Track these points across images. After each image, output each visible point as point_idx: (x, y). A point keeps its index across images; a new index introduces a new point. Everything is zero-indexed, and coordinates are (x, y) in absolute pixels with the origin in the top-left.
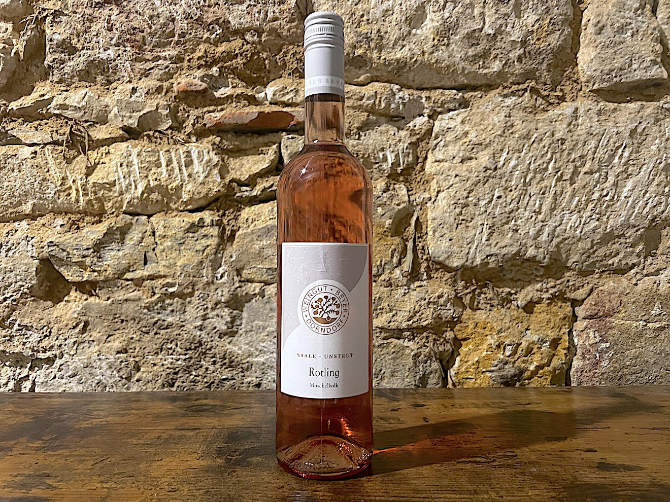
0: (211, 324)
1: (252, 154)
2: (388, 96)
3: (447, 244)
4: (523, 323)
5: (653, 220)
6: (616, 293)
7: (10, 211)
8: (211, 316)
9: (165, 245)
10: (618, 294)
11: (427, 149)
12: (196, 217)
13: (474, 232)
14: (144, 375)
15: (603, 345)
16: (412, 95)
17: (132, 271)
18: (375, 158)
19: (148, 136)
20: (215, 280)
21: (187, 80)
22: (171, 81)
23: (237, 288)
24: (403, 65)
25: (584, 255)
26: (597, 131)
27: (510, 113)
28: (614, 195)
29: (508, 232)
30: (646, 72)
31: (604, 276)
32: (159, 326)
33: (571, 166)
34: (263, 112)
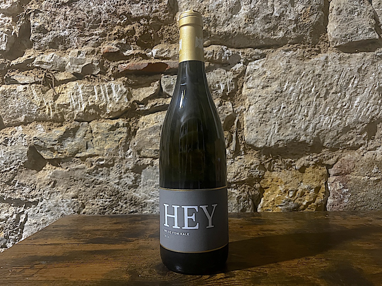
0: (124, 182)
1: (145, 87)
2: (220, 52)
3: (255, 135)
4: (299, 179)
5: (372, 119)
6: (352, 161)
7: (13, 120)
8: (124, 177)
9: (98, 138)
10: (353, 161)
11: (243, 82)
12: (115, 122)
13: (270, 128)
14: (87, 210)
15: (345, 190)
16: (234, 51)
17: (80, 153)
18: (214, 87)
19: (87, 78)
20: (126, 157)
21: (108, 46)
22: (99, 47)
23: (138, 161)
24: (228, 35)
25: (333, 140)
26: (339, 69)
27: (289, 61)
28: (349, 105)
29: (289, 127)
30: (366, 35)
31: (345, 151)
32: (95, 183)
33: (324, 89)
34: (151, 63)
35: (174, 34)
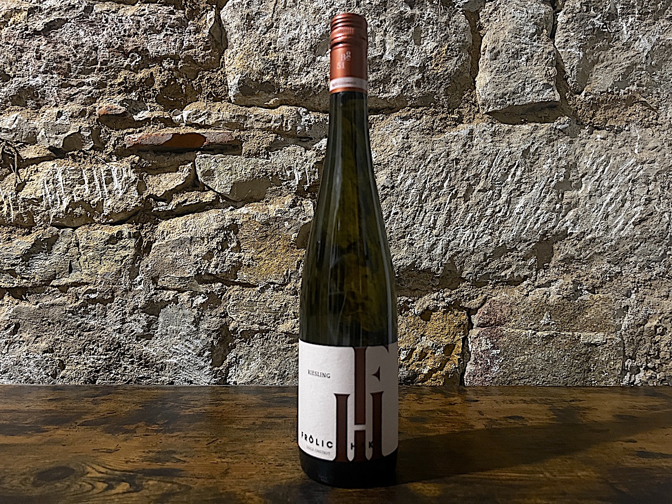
0: (129, 328)
1: (170, 172)
2: (294, 119)
4: (419, 330)
5: (544, 235)
6: (508, 303)
8: (129, 320)
9: (88, 255)
12: (116, 229)
14: (68, 373)
15: (495, 352)
16: (318, 118)
17: (59, 279)
18: (283, 176)
19: (73, 156)
20: (133, 287)
21: (108, 104)
22: (93, 105)
23: (153, 295)
24: (308, 89)
25: (478, 267)
26: (491, 151)
27: (408, 135)
28: (507, 211)
29: (404, 246)
30: (538, 95)
31: (497, 287)
32: (82, 328)
33: (465, 183)
34: (178, 134)
35: (219, 86)
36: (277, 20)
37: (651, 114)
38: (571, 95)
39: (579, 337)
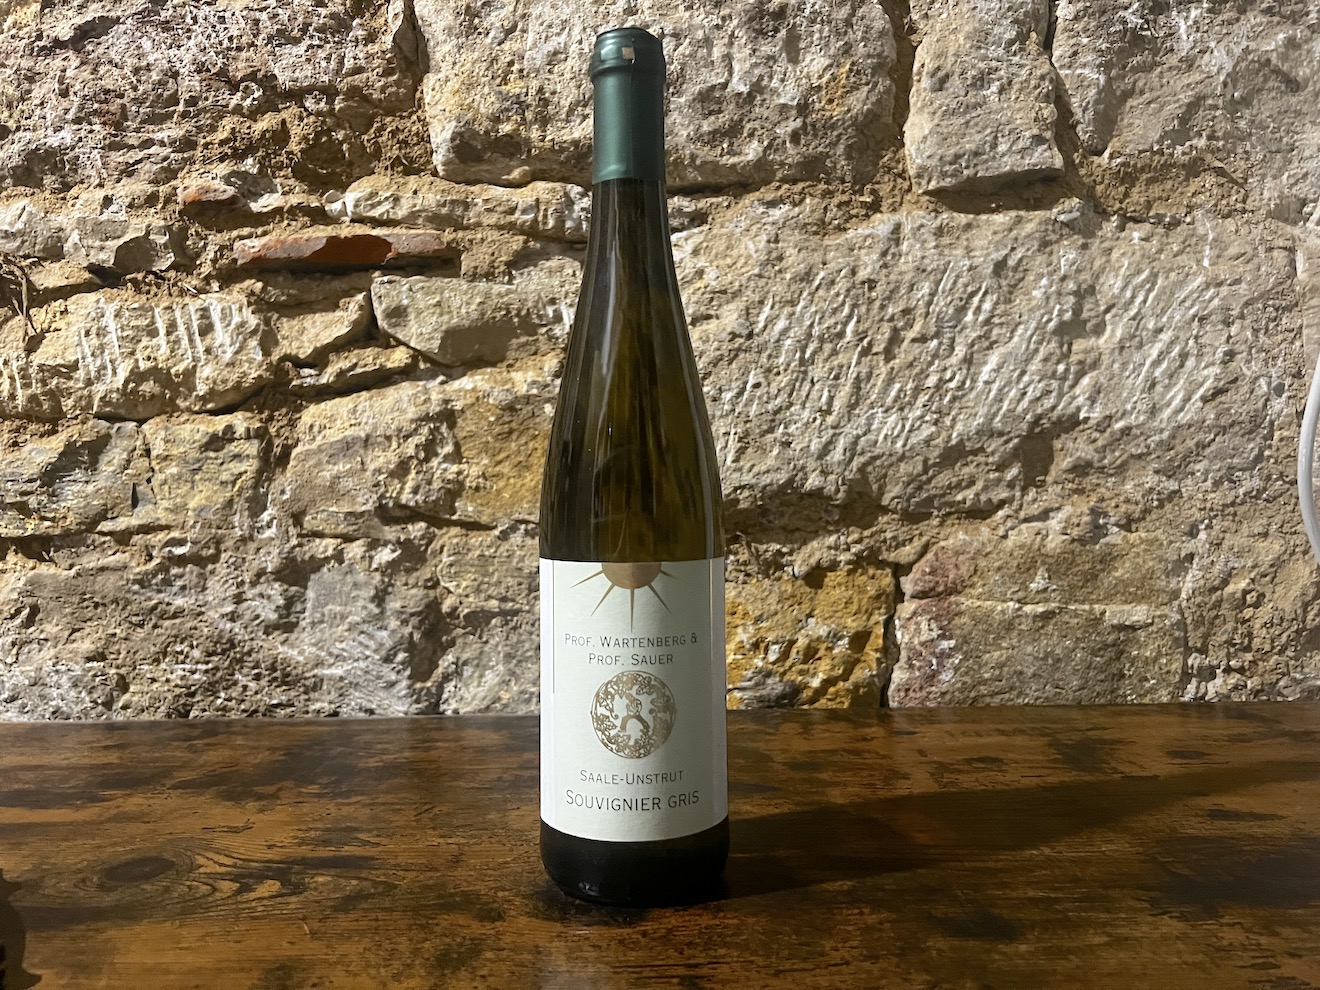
0: (249, 612)
1: (321, 311)
2: (559, 206)
4: (803, 606)
5: (1034, 423)
6: (969, 552)
8: (251, 596)
9: (168, 472)
10: (971, 554)
12: (220, 423)
14: (135, 699)
15: (945, 644)
17: (113, 518)
18: (540, 317)
19: (134, 282)
20: (256, 533)
21: (201, 182)
22: (173, 183)
23: (294, 547)
24: (585, 150)
25: (912, 486)
26: (934, 266)
27: (777, 235)
28: (966, 378)
29: (772, 447)
30: (1022, 158)
31: (949, 522)
32: (159, 613)
33: (886, 328)
34: (337, 237)
35: (415, 145)
36: (524, 16)
37: (1233, 191)
38: (1084, 157)
39: (1103, 613)
